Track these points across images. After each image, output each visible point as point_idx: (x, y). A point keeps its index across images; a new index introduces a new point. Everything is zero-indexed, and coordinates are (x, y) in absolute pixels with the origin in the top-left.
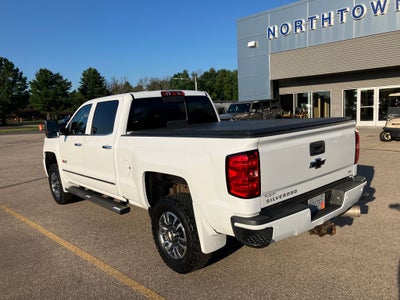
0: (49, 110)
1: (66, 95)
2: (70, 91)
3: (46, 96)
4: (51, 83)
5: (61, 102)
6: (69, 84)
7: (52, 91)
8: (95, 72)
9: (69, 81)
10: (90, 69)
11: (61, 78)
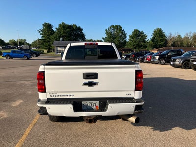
0: (135, 48)
1: (144, 42)
2: (146, 40)
3: (135, 42)
4: (138, 36)
5: (141, 45)
6: (146, 36)
7: (138, 40)
8: (160, 30)
9: (146, 35)
10: (158, 29)
11: (143, 33)
